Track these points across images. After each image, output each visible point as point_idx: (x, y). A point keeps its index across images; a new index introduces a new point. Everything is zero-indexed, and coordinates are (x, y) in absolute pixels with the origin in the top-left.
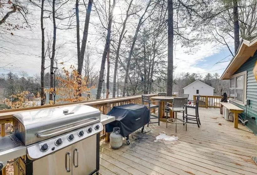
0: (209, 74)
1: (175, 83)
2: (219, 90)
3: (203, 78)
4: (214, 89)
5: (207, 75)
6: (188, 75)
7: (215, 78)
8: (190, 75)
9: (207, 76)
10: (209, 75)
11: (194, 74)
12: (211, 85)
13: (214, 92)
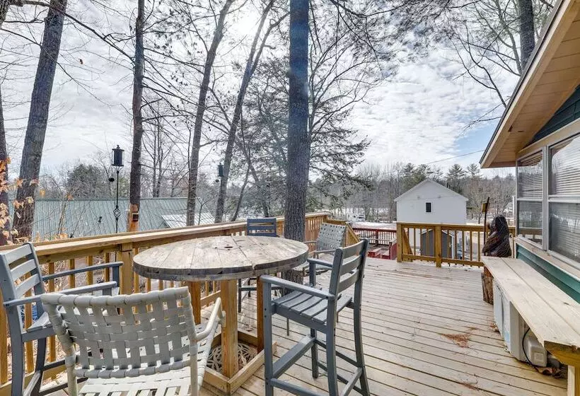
0: (456, 167)
1: (368, 187)
2: (479, 202)
3: (444, 175)
4: (468, 200)
5: (451, 168)
6: (409, 168)
7: (469, 174)
8: (415, 169)
9: (452, 172)
10: (456, 169)
11: (424, 166)
12: (460, 192)
13: (467, 208)
